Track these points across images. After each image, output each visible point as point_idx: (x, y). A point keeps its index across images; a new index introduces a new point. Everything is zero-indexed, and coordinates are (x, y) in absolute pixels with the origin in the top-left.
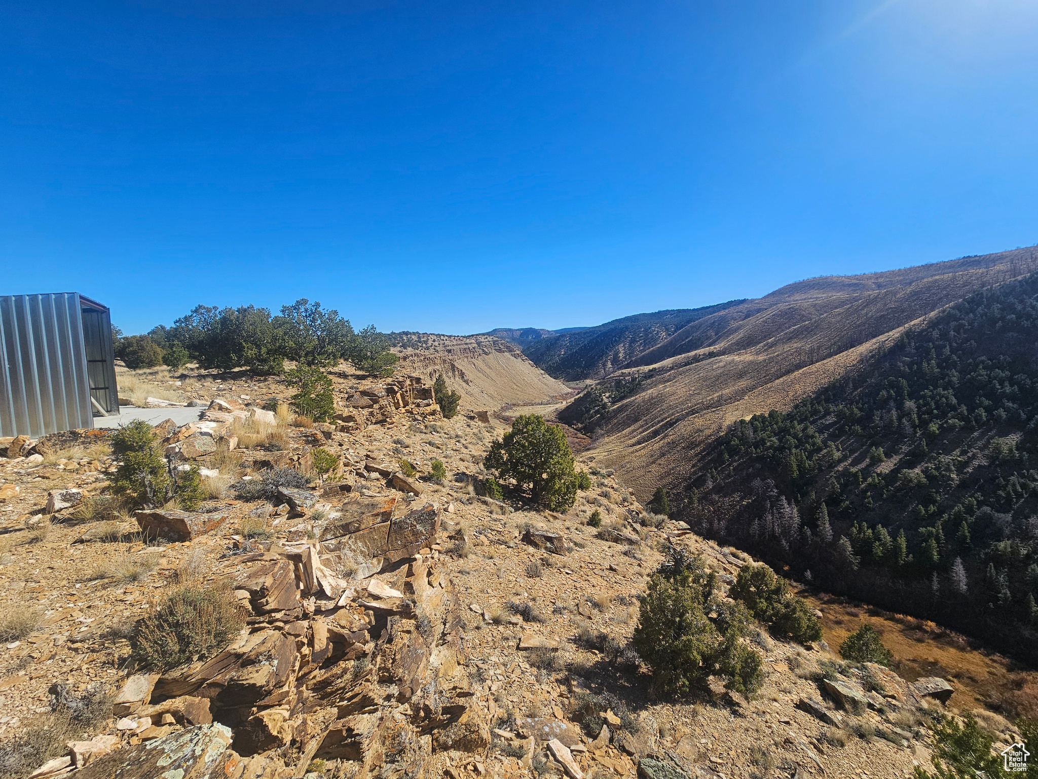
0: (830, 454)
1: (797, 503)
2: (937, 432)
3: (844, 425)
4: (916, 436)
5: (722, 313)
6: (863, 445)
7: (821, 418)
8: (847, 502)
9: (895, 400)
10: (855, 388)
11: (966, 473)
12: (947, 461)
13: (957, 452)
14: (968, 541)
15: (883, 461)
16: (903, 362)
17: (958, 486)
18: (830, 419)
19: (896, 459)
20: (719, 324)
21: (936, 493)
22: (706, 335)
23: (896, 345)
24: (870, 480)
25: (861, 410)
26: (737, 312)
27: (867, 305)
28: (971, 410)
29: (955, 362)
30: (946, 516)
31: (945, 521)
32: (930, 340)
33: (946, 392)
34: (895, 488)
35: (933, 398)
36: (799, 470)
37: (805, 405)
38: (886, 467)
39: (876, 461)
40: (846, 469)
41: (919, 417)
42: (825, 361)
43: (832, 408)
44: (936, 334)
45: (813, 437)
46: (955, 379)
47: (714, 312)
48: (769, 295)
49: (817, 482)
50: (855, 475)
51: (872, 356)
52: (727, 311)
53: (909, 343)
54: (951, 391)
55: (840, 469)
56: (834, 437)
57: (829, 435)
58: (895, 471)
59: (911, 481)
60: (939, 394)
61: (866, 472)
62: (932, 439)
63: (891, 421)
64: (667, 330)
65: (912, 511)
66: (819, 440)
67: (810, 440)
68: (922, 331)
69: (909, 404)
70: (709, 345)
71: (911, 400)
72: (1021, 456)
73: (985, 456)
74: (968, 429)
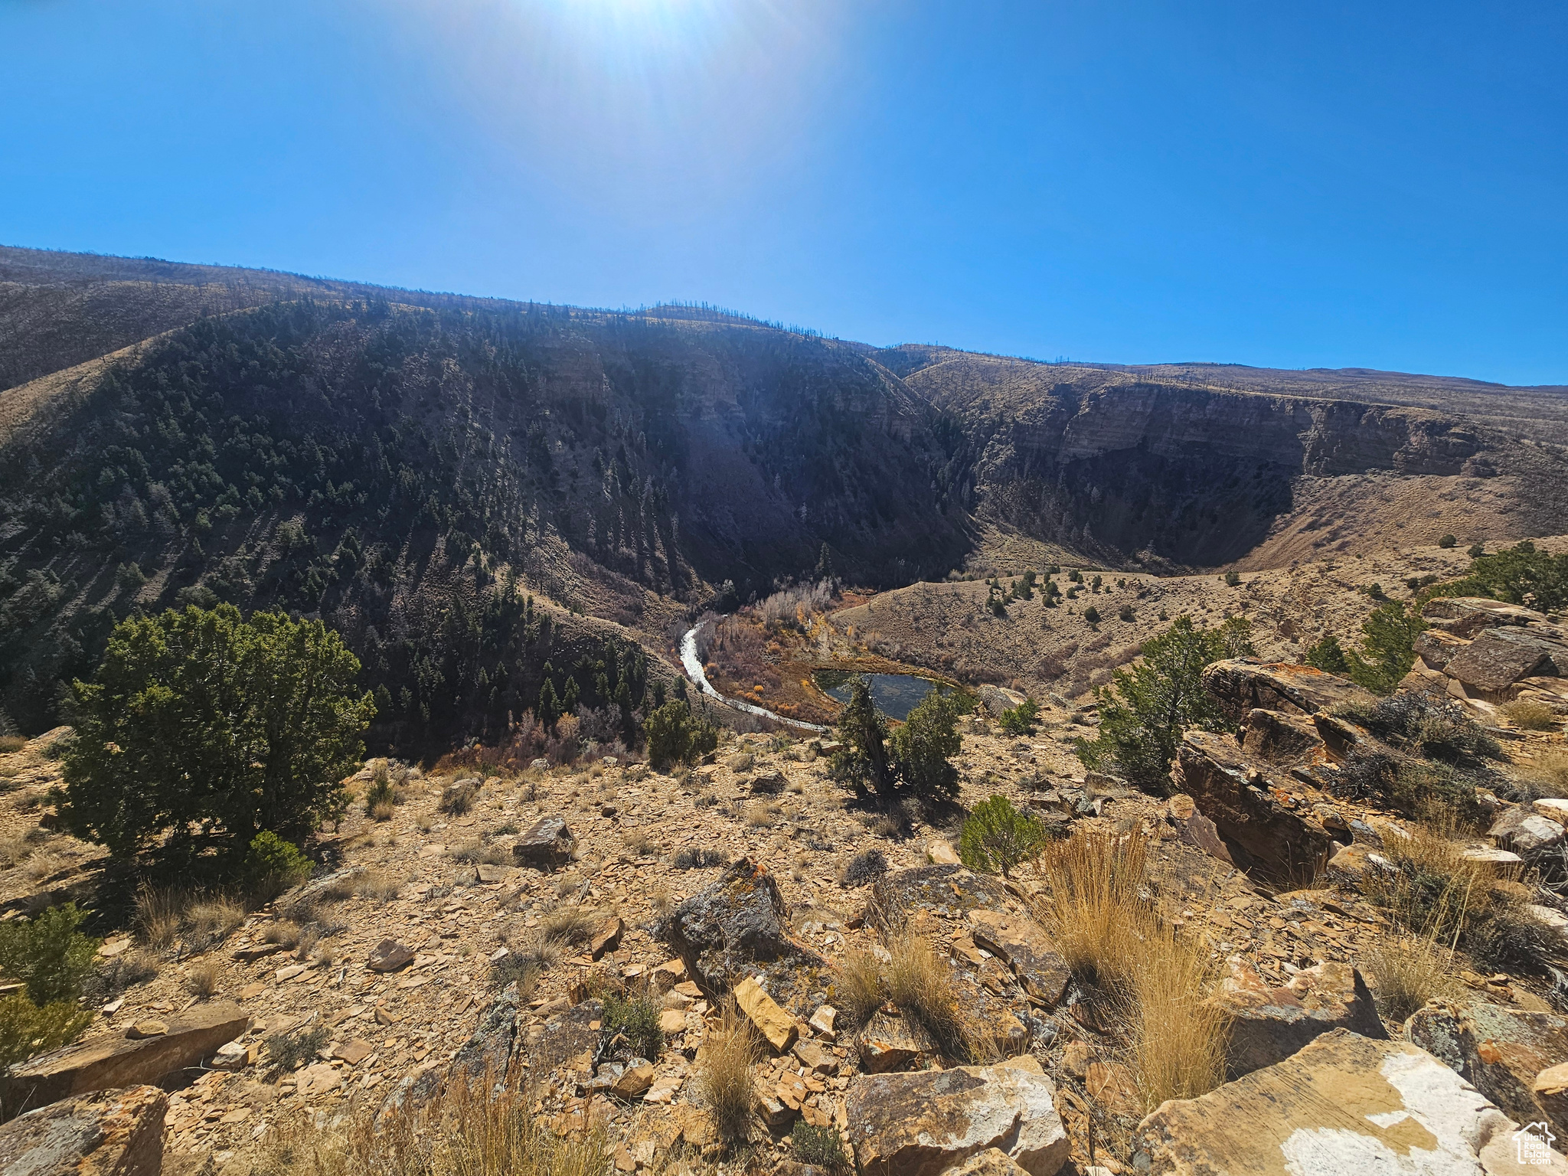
0: (38, 592)
2: (210, 525)
4: (181, 536)
6: (100, 565)
9: (132, 484)
11: (260, 575)
12: (234, 563)
13: (242, 549)
15: (142, 584)
16: (125, 421)
17: (256, 593)
19: (163, 576)
23: (101, 389)
28: (243, 491)
29: (202, 421)
33: (203, 467)
35: (188, 474)
38: (150, 593)
39: (132, 586)
40: (81, 612)
41: (178, 506)
46: (210, 448)
49: (27, 649)
54: (210, 465)
55: (70, 613)
60: (196, 471)
62: (205, 535)
63: (137, 517)
68: (140, 370)
69: (157, 488)
71: (157, 481)
72: (311, 541)
73: (277, 548)
74: (246, 516)
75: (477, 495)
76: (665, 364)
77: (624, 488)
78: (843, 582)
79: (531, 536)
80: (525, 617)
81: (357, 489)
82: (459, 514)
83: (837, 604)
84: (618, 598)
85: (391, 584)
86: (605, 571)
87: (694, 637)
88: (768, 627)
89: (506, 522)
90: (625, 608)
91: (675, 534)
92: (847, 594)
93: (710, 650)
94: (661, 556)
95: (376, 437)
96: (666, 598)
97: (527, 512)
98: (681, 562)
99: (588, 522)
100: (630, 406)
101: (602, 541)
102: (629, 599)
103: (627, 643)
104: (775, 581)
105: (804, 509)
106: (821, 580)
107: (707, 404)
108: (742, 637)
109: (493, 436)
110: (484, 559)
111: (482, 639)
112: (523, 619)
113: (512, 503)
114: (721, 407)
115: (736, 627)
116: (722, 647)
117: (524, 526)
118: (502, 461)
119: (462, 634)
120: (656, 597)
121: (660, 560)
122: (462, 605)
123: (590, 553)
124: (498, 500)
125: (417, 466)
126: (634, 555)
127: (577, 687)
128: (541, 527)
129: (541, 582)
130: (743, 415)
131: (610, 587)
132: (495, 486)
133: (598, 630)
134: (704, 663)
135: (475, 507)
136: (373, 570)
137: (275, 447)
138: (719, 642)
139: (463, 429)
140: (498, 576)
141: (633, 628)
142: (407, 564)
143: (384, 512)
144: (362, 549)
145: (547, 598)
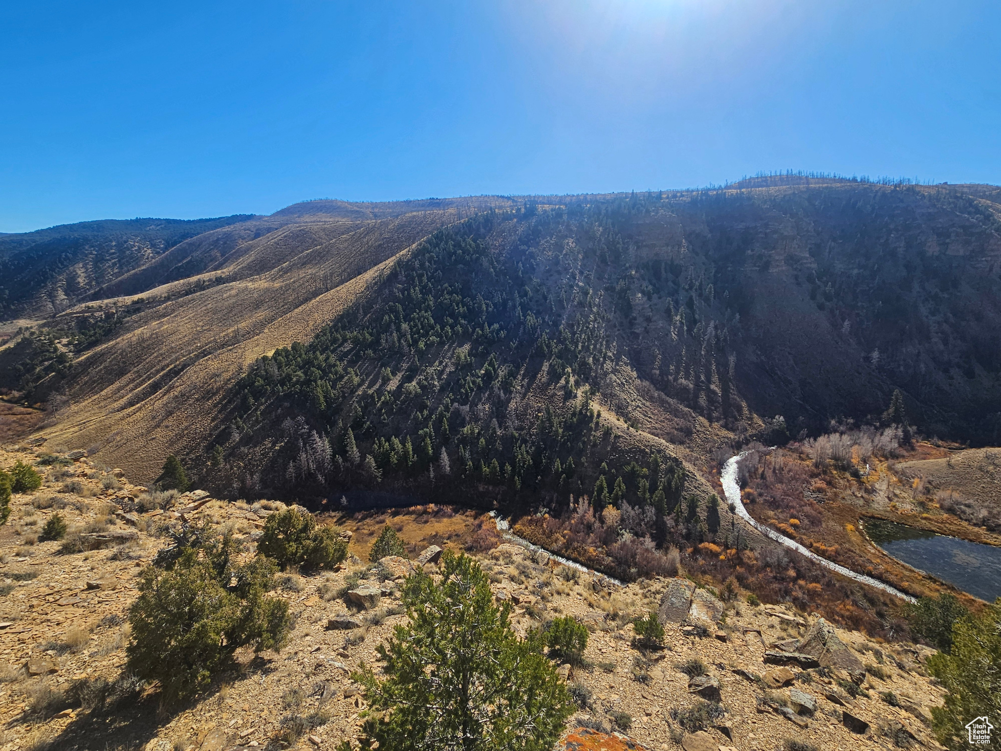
0: (350, 380)
1: (327, 433)
2: (424, 348)
3: (359, 351)
4: (411, 354)
5: (226, 229)
6: (375, 368)
7: (340, 346)
8: (368, 423)
9: (395, 323)
10: (365, 315)
11: (442, 380)
12: (432, 371)
13: (437, 363)
14: (448, 432)
15: (391, 380)
16: (398, 288)
17: (439, 391)
18: (348, 346)
19: (399, 376)
20: (225, 243)
21: (427, 399)
22: (210, 256)
23: (392, 273)
24: (383, 398)
25: (371, 334)
26: (245, 230)
27: (368, 233)
28: (442, 329)
30: (434, 417)
31: (434, 421)
32: (413, 269)
34: (401, 401)
35: (419, 319)
36: (326, 401)
37: (325, 334)
38: (393, 385)
39: (386, 381)
40: (365, 392)
41: (412, 337)
42: (338, 288)
43: (349, 335)
44: (417, 264)
45: (335, 365)
46: (431, 303)
47: (216, 227)
48: (278, 213)
49: (342, 410)
50: (372, 396)
51: (376, 283)
52: (232, 227)
53: (401, 271)
55: (360, 393)
56: (352, 363)
57: (348, 362)
58: (400, 387)
59: (410, 393)
60: (423, 316)
61: (380, 392)
62: (421, 354)
63: (394, 342)
64: (153, 246)
65: (414, 418)
66: (340, 369)
67: (333, 370)
68: (409, 260)
69: (405, 326)
70: (215, 269)
71: (405, 322)
72: (471, 361)
73: (453, 364)
74: (442, 343)
75: (574, 334)
76: (741, 226)
77: (690, 330)
78: (919, 432)
79: (608, 366)
80: (593, 426)
81: (501, 328)
82: (560, 346)
83: (905, 453)
84: (672, 420)
85: (511, 392)
86: (664, 396)
87: (737, 462)
88: (816, 465)
89: (592, 354)
90: (677, 429)
91: (731, 372)
92: (923, 445)
93: (751, 476)
94: (716, 389)
95: (516, 295)
96: (716, 425)
97: (608, 347)
98: (734, 396)
99: (655, 357)
100: (704, 264)
101: (664, 373)
102: (681, 422)
103: (670, 458)
104: (833, 422)
105: (875, 355)
106: (888, 426)
107: (777, 258)
108: (786, 470)
109: (591, 291)
110: (572, 380)
111: (562, 438)
112: (592, 428)
113: (598, 340)
114: (791, 260)
115: (780, 460)
116: (763, 476)
117: (604, 358)
118: (595, 309)
119: (549, 432)
120: (706, 423)
121: (714, 392)
122: (551, 411)
123: (653, 381)
124: (589, 337)
125: (538, 314)
126: (691, 386)
127: (623, 486)
128: (617, 359)
129: (611, 401)
130: (814, 266)
131: (666, 410)
132: (588, 327)
133: (647, 443)
134: (742, 488)
135: (572, 342)
136: (502, 382)
137: (462, 301)
138: (760, 471)
139: (572, 287)
140: (579, 393)
141: (682, 447)
142: (523, 379)
143: (514, 344)
144: (498, 368)
145: (613, 413)
